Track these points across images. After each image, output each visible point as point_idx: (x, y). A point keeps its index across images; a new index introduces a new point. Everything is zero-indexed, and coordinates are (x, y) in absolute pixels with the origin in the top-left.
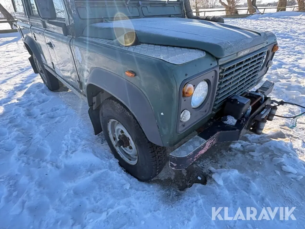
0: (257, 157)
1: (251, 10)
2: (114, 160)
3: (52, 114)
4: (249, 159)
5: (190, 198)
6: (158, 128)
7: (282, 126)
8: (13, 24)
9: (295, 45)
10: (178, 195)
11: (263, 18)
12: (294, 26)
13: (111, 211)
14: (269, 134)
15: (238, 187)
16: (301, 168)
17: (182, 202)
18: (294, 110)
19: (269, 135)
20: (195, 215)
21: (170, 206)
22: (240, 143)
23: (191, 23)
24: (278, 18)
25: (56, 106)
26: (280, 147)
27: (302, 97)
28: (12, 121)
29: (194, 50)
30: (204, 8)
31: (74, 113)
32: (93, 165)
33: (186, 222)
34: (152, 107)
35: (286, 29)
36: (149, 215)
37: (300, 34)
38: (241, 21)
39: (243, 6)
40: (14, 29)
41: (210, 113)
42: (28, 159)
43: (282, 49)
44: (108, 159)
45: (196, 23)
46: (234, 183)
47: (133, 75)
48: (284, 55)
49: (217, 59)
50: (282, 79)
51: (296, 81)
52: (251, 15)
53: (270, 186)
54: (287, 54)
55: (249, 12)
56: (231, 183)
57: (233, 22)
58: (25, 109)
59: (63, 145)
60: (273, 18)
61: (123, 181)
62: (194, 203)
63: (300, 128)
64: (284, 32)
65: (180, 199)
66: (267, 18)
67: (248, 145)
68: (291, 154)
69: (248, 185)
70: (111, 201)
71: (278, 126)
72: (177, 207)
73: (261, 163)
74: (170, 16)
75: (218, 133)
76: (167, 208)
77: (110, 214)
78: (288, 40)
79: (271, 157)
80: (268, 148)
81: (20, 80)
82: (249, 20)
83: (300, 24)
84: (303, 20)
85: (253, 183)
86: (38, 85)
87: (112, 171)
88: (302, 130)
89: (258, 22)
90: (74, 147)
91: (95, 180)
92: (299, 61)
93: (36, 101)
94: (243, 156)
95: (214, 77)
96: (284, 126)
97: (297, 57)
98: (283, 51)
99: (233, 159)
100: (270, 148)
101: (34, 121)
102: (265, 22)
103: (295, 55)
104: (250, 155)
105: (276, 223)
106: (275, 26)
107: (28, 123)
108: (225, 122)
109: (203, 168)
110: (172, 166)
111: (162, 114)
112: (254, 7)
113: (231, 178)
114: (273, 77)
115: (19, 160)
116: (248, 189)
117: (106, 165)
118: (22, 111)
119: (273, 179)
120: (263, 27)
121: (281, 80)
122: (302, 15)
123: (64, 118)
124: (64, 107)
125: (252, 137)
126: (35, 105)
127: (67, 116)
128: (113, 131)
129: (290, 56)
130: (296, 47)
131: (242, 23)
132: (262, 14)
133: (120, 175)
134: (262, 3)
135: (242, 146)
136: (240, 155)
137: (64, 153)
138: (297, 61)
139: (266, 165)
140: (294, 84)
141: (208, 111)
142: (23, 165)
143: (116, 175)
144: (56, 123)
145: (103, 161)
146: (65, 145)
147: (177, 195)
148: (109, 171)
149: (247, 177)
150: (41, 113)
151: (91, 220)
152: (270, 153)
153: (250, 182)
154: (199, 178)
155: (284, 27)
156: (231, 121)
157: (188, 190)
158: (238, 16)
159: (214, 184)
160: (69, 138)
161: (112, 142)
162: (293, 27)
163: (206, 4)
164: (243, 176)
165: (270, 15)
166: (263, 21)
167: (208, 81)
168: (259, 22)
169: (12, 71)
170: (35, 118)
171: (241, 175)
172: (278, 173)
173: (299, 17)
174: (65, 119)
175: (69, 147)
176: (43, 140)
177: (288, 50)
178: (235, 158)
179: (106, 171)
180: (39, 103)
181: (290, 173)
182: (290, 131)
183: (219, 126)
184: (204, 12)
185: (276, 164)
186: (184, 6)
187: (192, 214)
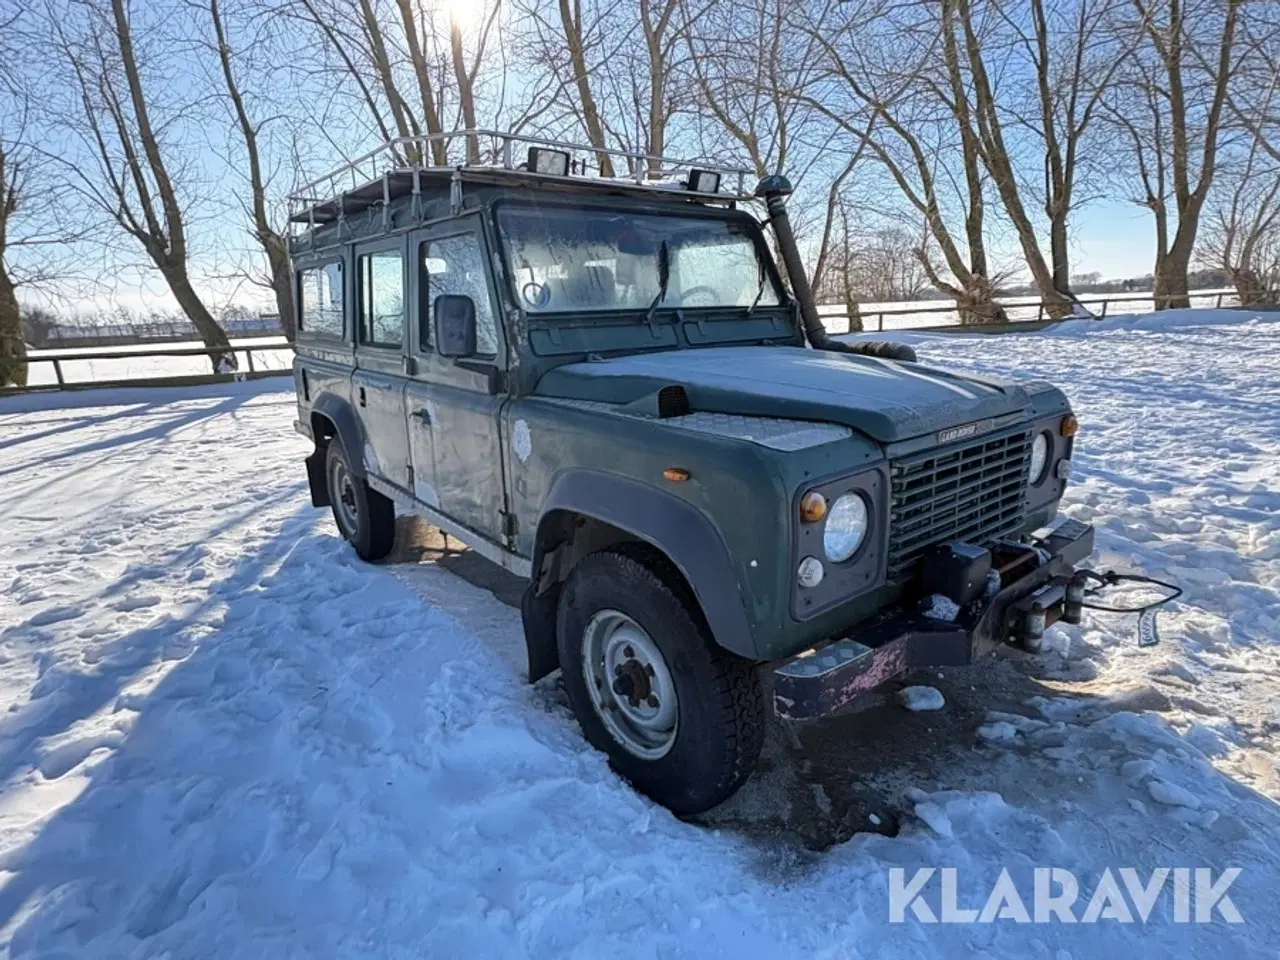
0: (1068, 761)
1: (1056, 307)
2: (593, 755)
3: (378, 625)
4: (1045, 771)
5: (845, 868)
6: (744, 605)
7: (1161, 673)
8: (221, 358)
9: (1222, 422)
10: (805, 862)
11: (1106, 333)
12: (1224, 361)
13: (597, 887)
14: (1112, 697)
15: (1002, 844)
16: (1218, 794)
17: (819, 880)
18: (1207, 629)
19: (1113, 701)
20: (860, 912)
21: (781, 888)
22: (1012, 722)
23: (820, 361)
24: (1163, 331)
25: (389, 604)
26: (1145, 733)
27: (1238, 587)
28: (258, 640)
29: (825, 425)
30: (880, 298)
31: (451, 624)
32: (527, 767)
33: (833, 926)
34: (729, 550)
35: (1193, 371)
36: (714, 903)
37: (1246, 386)
38: (1018, 344)
39: (1026, 289)
40: (223, 372)
41: (880, 583)
42: (329, 742)
43: (1174, 437)
44: (575, 750)
45: (835, 362)
46: (988, 832)
47: (684, 477)
48: (1181, 455)
49: (883, 445)
50: (1168, 531)
51: (1218, 539)
52: (1055, 324)
53: (1112, 842)
54: (1188, 451)
55: (1049, 313)
56: (981, 832)
57: (989, 345)
58: (296, 608)
59: (430, 710)
60: (1142, 332)
61: (627, 812)
62: (859, 883)
63: (1226, 682)
64: (1184, 380)
65: (812, 872)
66: (1121, 332)
67: (1038, 728)
68: (1179, 750)
69: (1038, 840)
70: (596, 858)
71: (1145, 674)
72: (802, 892)
73: (1081, 779)
74: (760, 343)
75: (907, 637)
76: (773, 892)
77: (593, 893)
78: (1197, 404)
79: (1116, 763)
80: (1107, 738)
81: (261, 529)
82: (1051, 341)
83: (1248, 352)
84: (1261, 339)
85: (1054, 832)
86: (325, 543)
87: (587, 782)
88: (1232, 688)
89: (1084, 347)
90: (465, 714)
91: (540, 805)
92: (1237, 477)
93: (322, 587)
94: (1024, 759)
95: (878, 486)
96: (1166, 673)
97: (1227, 462)
98: (1175, 444)
99: (988, 770)
100: (1114, 737)
101: (324, 645)
102: (1113, 346)
103: (1223, 457)
104: (1045, 757)
105: (1125, 938)
106: (1150, 361)
107: (308, 647)
108: (928, 614)
109: (886, 792)
110: (782, 707)
111: (754, 563)
112: (1065, 297)
113: (979, 816)
114: (1135, 526)
115: (302, 744)
116: (1035, 850)
117: (571, 767)
118: (286, 615)
119: (1123, 825)
120: (1103, 364)
121: (1163, 536)
122: (1255, 321)
123: (418, 636)
124: (417, 605)
125: (1053, 708)
126: (321, 599)
127: (430, 632)
128: (599, 657)
129: (1203, 460)
130: (1227, 431)
131: (1024, 349)
132: (1098, 318)
133: (617, 793)
134: (1102, 281)
135: (1018, 732)
136: (1011, 758)
137: (434, 729)
138: (1229, 476)
139: (1101, 782)
140: (1208, 546)
141: (874, 579)
142: (316, 756)
143: (603, 793)
144: (396, 649)
145: (559, 756)
146: (437, 708)
147: (800, 864)
148: (580, 783)
149: (1034, 817)
150: (344, 621)
151: (541, 900)
152: (1113, 751)
153: (1043, 831)
154: (875, 819)
155: (1186, 361)
156: (944, 608)
157: (837, 849)
158: (1007, 327)
159: (922, 833)
160: (447, 690)
161: (592, 693)
162: (1219, 361)
163: (886, 288)
164: (1022, 813)
165: (1130, 321)
166: (1103, 342)
167: (862, 494)
168: (1087, 346)
169: (229, 501)
170: (325, 635)
171: (1014, 810)
172: (1139, 805)
173: (1245, 328)
174: (423, 641)
175: (449, 714)
176: (363, 695)
177: (1195, 438)
178: (998, 767)
179: (569, 785)
180: (333, 595)
181: (1178, 806)
182: (1188, 690)
183: (910, 622)
184: (878, 317)
185: (1136, 784)
186: (799, 316)
187: (854, 909)
